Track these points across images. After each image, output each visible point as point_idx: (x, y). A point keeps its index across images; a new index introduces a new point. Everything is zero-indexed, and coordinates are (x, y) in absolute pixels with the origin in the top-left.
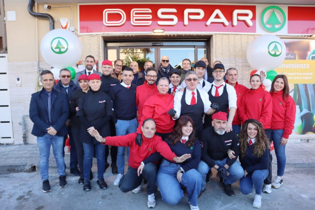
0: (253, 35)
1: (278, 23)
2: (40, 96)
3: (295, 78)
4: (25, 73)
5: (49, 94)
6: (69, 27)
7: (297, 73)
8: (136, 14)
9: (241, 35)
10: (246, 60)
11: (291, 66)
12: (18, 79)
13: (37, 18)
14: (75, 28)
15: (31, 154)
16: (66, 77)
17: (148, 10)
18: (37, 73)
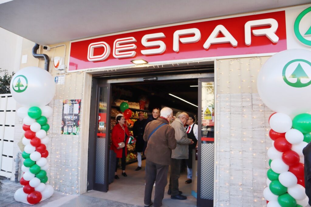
6: (61, 65)
13: (39, 59)
14: (65, 66)
17: (132, 39)
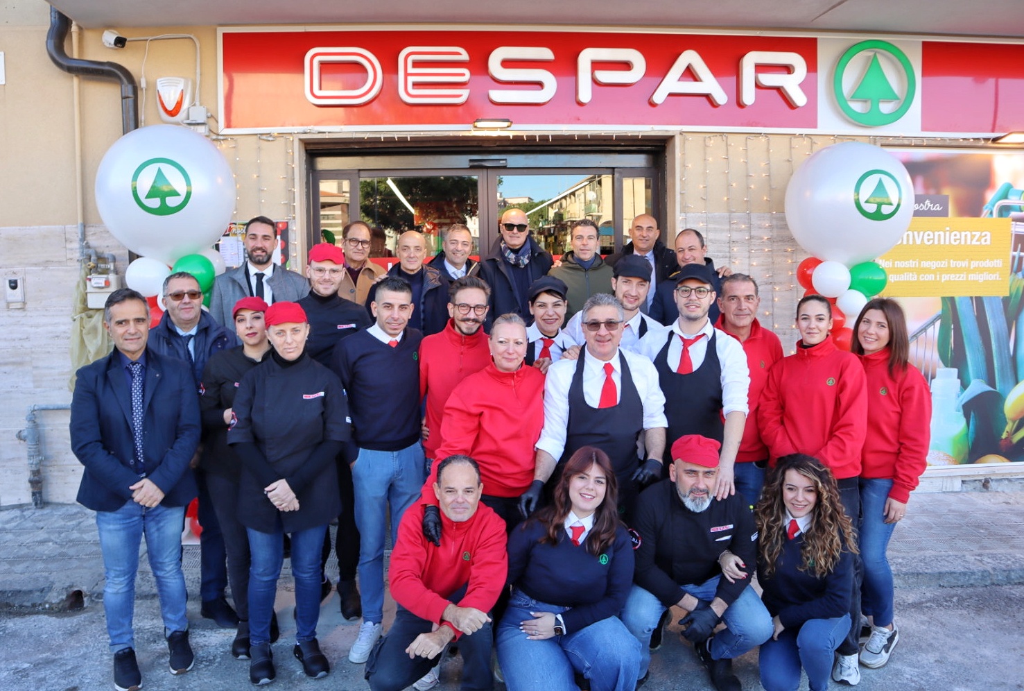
0: (806, 135)
1: (891, 97)
2: (106, 377)
3: (945, 277)
4: (36, 265)
5: (136, 369)
6: (189, 108)
7: (952, 261)
8: (417, 64)
9: (766, 135)
10: (784, 219)
11: (933, 239)
12: (14, 285)
13: (76, 76)
14: (208, 111)
15: (62, 546)
16: (186, 295)
17: (458, 54)
18: (78, 265)
